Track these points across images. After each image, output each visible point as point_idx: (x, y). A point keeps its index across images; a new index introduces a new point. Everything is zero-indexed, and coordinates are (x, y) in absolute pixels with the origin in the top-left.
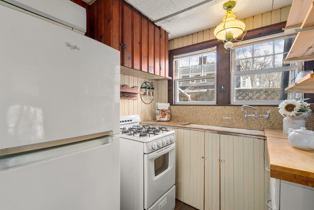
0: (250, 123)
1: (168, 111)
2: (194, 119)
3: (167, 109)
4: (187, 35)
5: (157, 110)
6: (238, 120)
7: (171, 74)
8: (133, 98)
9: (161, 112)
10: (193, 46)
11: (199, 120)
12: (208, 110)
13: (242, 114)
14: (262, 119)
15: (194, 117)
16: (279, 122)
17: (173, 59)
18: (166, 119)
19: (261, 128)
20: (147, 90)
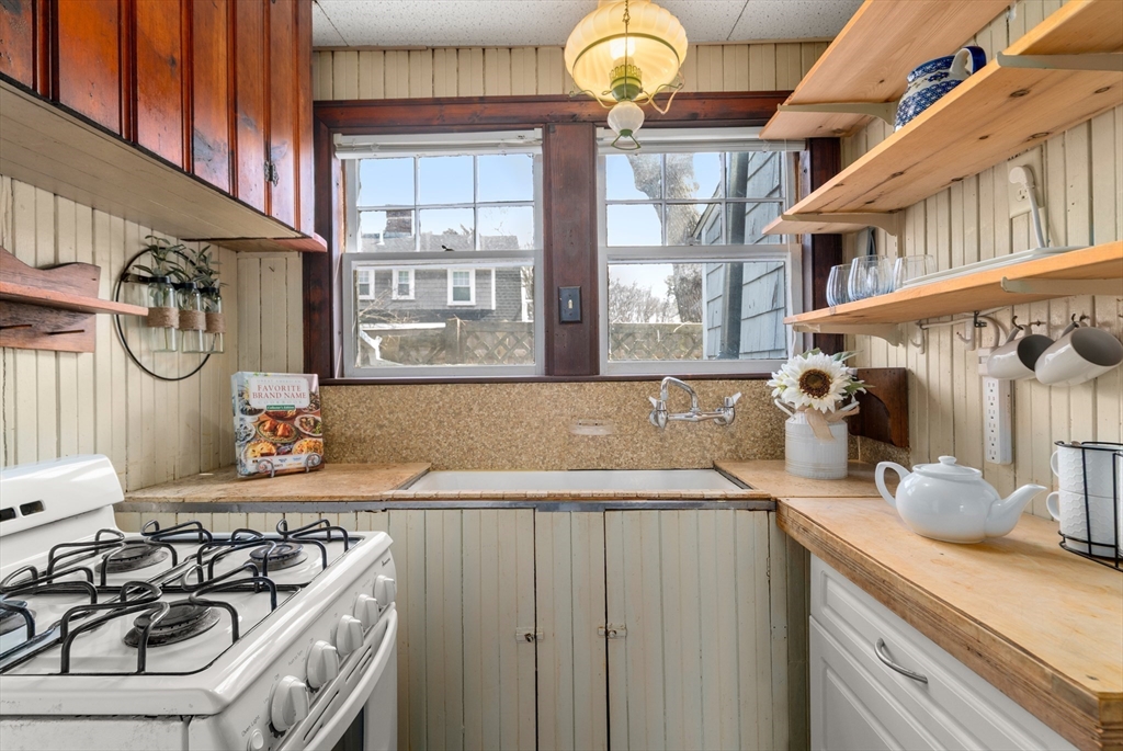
0: (670, 444)
1: (310, 416)
2: (450, 444)
3: (304, 403)
4: (409, 51)
5: (243, 411)
6: (629, 437)
8: (49, 342)
9: (268, 425)
10: (438, 107)
11: (470, 450)
12: (513, 402)
13: (643, 412)
14: (708, 426)
15: (447, 436)
16: (754, 435)
17: (331, 148)
18: (302, 457)
19: (702, 461)
20: (166, 294)
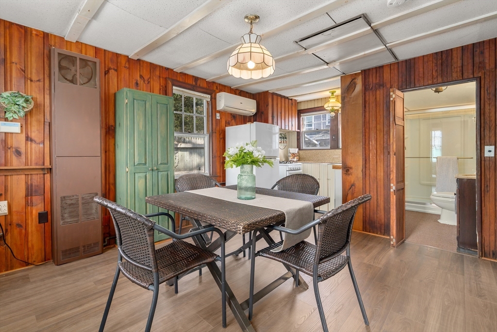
3: (297, 152)
4: (311, 101)
5: (289, 153)
7: (299, 128)
9: (292, 155)
10: (315, 109)
17: (301, 116)
18: (295, 160)
20: (282, 139)
